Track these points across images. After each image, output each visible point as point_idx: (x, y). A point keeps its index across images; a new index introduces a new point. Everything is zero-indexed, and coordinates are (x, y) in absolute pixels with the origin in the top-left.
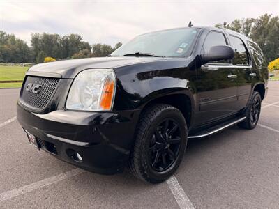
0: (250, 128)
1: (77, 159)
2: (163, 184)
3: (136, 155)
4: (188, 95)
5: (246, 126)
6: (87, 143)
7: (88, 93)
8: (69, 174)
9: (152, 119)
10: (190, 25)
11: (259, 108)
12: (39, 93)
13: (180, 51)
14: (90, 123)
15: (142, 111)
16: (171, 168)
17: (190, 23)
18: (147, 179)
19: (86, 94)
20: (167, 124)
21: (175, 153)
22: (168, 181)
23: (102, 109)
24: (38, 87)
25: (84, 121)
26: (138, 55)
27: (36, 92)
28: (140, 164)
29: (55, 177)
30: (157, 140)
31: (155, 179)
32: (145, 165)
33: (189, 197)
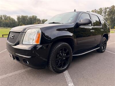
0: (102, 52)
1: (27, 63)
2: (62, 73)
3: (50, 62)
4: (72, 38)
5: (100, 51)
6: (30, 57)
7: (31, 37)
8: (26, 69)
9: (56, 48)
10: (75, 11)
11: (106, 44)
12: (13, 38)
13: (70, 21)
14: (31, 49)
15: (52, 45)
16: (66, 67)
17: (75, 10)
18: (55, 71)
19: (30, 38)
20: (63, 50)
21: (67, 61)
22: (64, 72)
23: (36, 44)
24: (13, 36)
25: (29, 48)
26: (53, 23)
27: (12, 38)
28: (52, 65)
29: (20, 71)
30: (59, 56)
31: (58, 71)
32: (54, 66)
33: (71, 78)
